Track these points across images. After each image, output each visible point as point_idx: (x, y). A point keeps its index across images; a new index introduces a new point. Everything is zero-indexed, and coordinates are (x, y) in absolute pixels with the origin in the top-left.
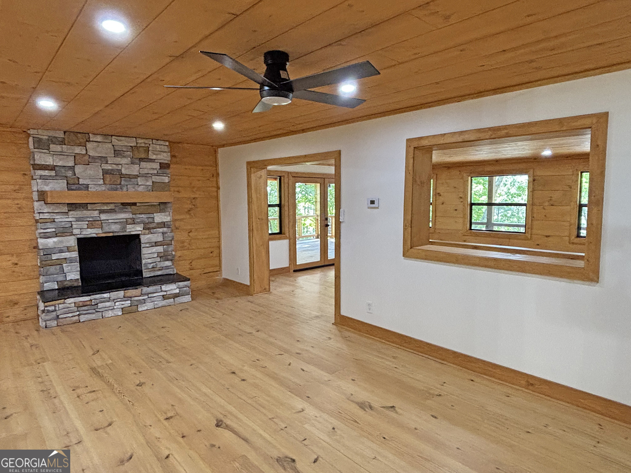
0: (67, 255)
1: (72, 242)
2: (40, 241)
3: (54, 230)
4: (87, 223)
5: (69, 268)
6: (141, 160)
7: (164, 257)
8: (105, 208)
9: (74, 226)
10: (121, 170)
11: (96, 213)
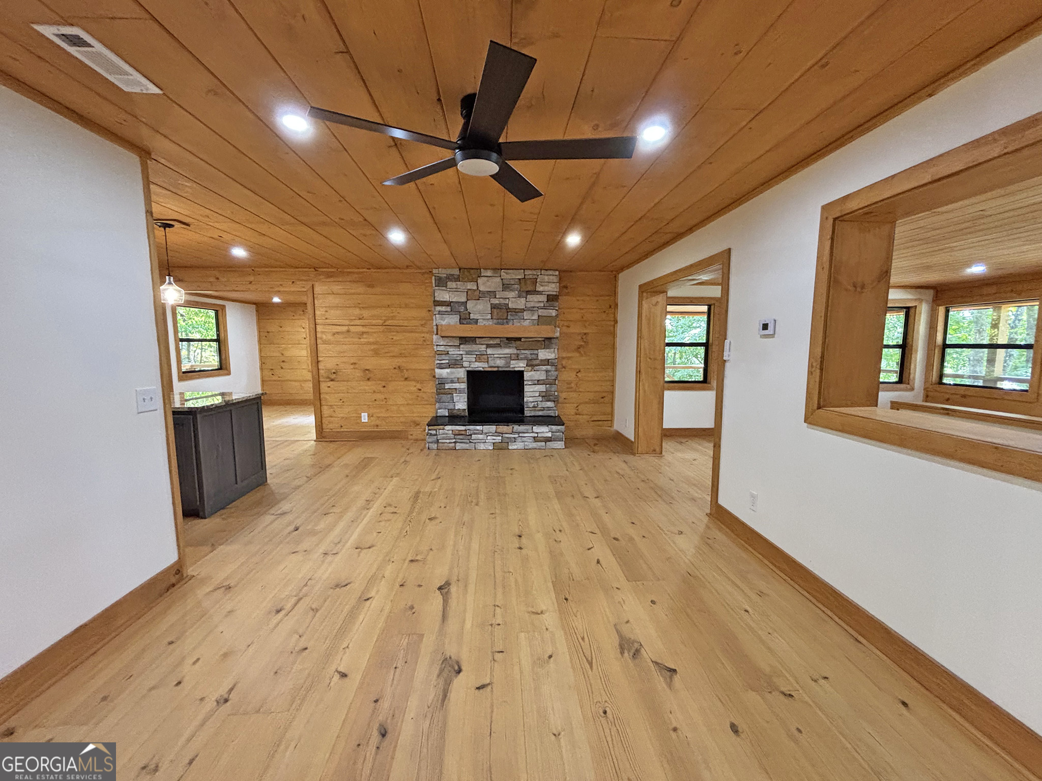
0: (457, 386)
1: (461, 373)
2: (437, 371)
3: (447, 361)
4: (475, 356)
5: (458, 398)
6: (528, 293)
7: (546, 396)
8: (491, 342)
9: (464, 359)
10: (508, 304)
11: (483, 348)
